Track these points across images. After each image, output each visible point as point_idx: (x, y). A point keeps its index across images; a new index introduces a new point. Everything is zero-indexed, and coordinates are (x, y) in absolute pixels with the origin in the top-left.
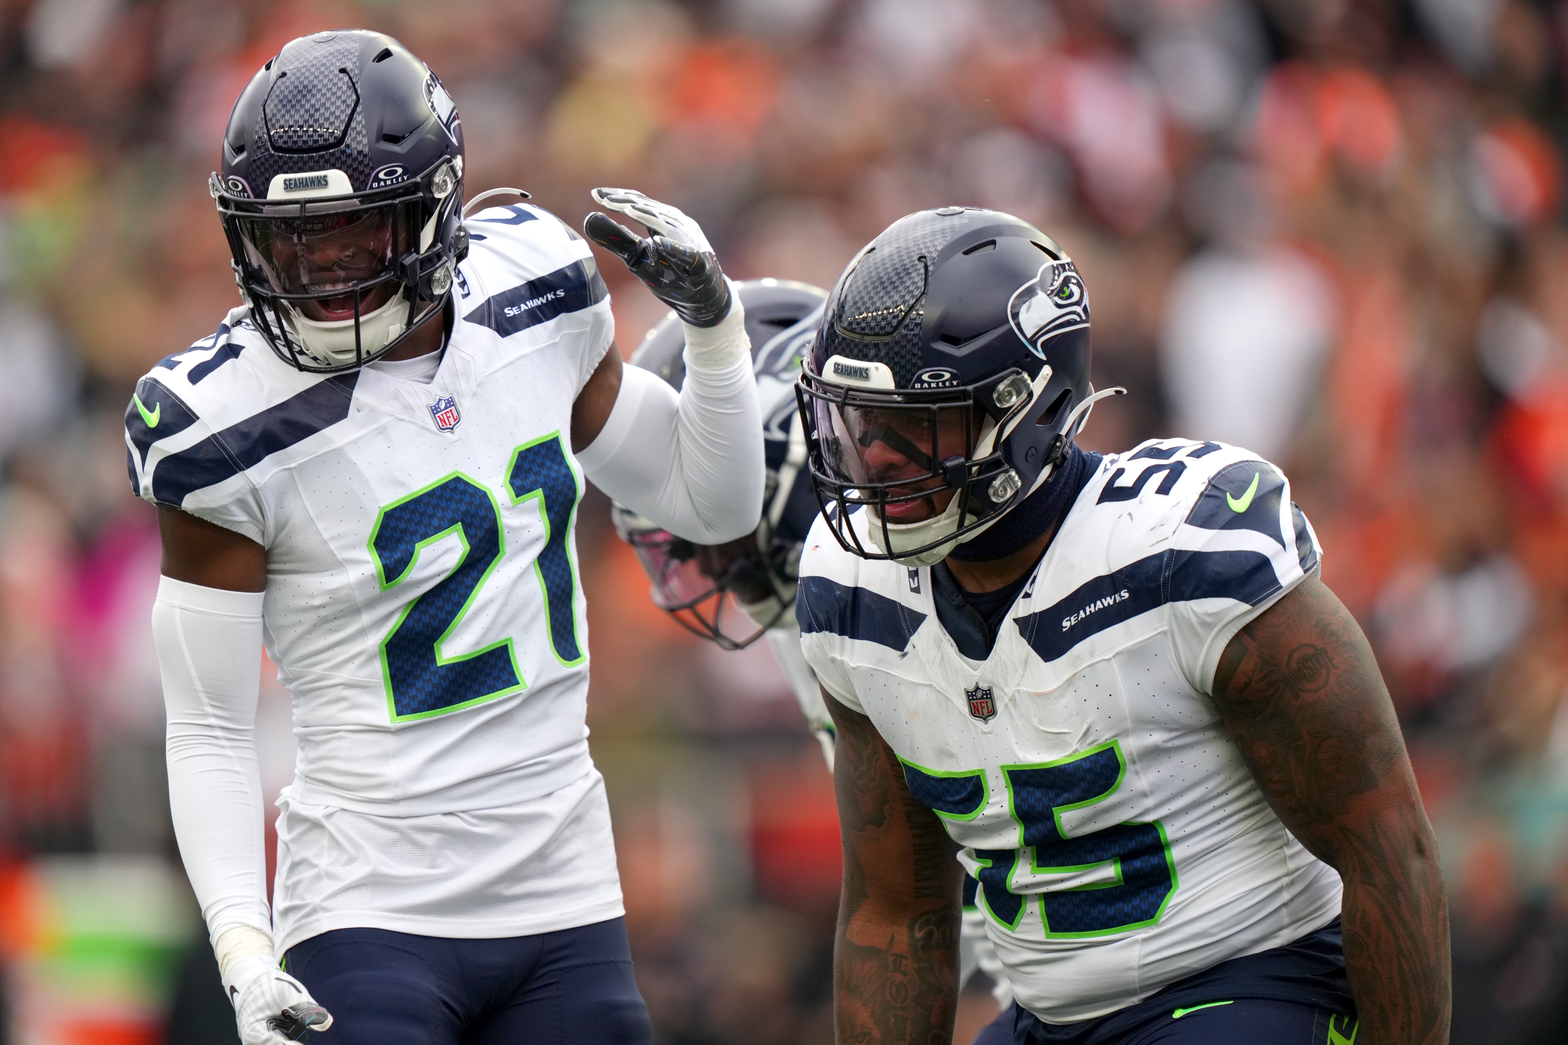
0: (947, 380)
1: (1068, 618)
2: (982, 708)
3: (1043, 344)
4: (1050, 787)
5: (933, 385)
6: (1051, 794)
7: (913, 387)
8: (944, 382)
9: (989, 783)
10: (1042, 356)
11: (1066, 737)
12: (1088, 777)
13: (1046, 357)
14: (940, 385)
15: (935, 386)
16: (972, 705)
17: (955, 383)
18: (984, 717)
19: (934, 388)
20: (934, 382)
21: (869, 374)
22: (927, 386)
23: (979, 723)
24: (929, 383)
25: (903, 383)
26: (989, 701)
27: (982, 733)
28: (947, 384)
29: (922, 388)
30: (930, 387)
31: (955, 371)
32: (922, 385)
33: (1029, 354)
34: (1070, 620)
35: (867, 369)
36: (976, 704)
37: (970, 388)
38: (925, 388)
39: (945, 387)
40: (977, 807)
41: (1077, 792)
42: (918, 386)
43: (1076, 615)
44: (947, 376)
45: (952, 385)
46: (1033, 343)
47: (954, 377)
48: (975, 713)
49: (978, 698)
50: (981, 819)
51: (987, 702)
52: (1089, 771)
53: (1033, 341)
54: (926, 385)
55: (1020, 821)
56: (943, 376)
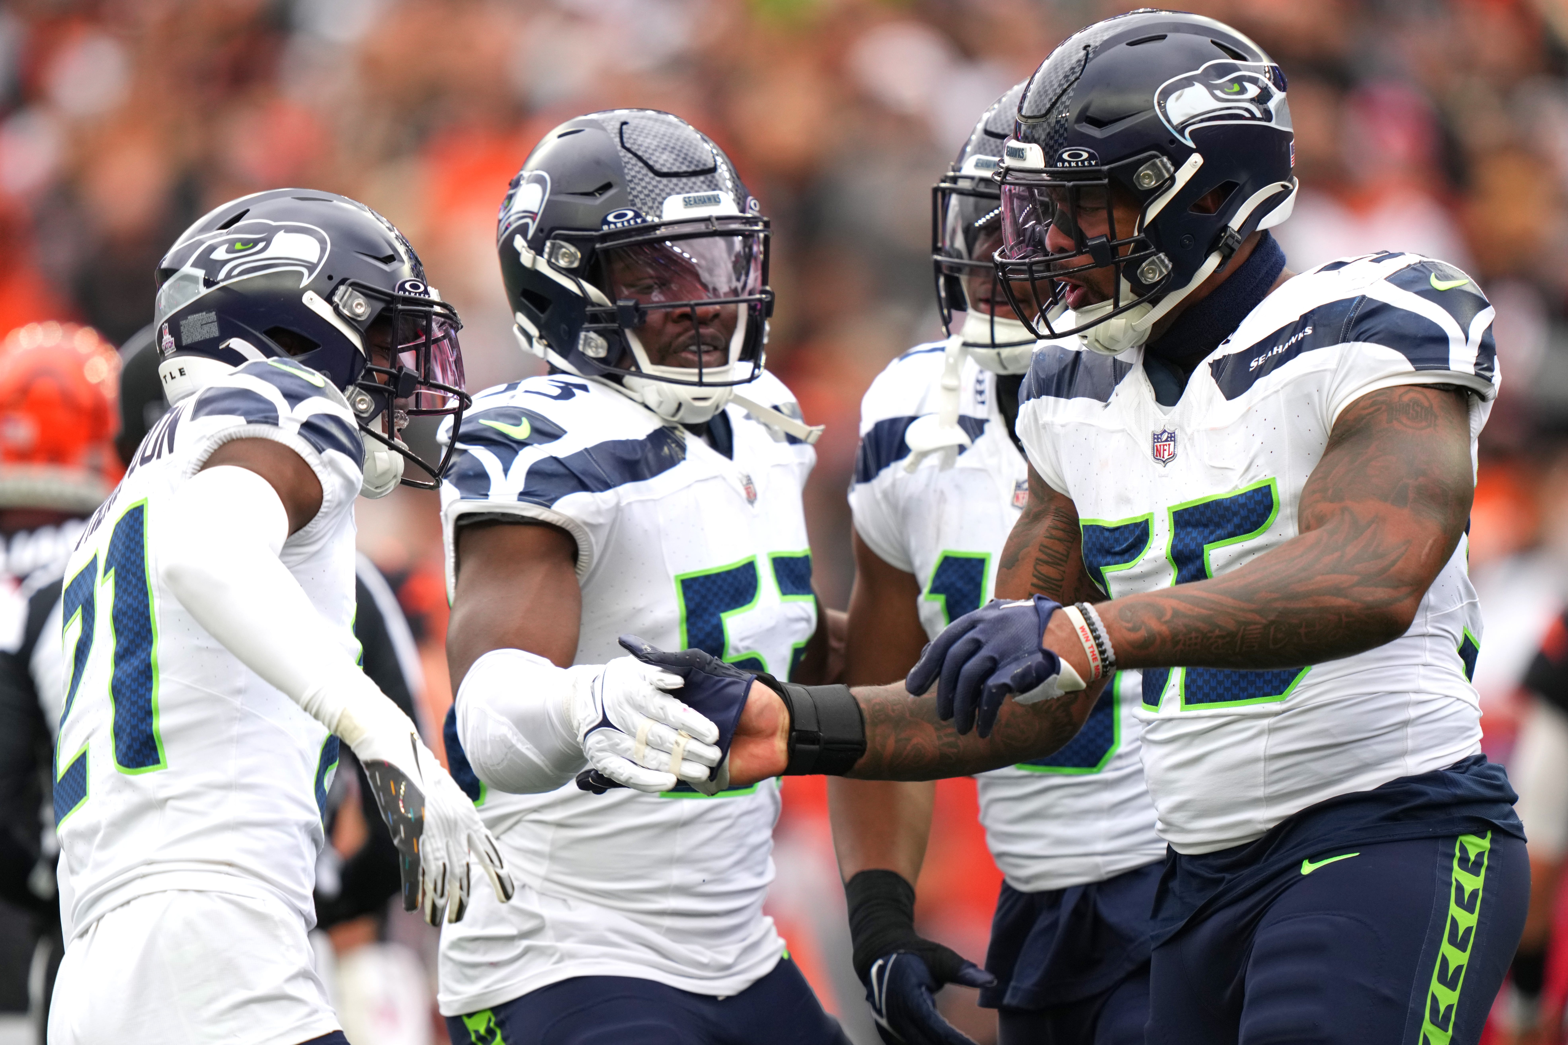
0: (1086, 160)
1: (1257, 359)
2: (1164, 450)
3: (1191, 133)
4: (1206, 526)
5: (1073, 164)
6: (1207, 532)
7: (1056, 166)
8: (1083, 162)
9: (1155, 527)
10: (1191, 144)
11: (1230, 473)
12: (1242, 512)
13: (1196, 145)
14: (1080, 164)
15: (1075, 165)
16: (1155, 448)
17: (1093, 163)
18: (1164, 460)
19: (1074, 167)
20: (1074, 162)
21: (1024, 154)
22: (1068, 165)
23: (1159, 466)
24: (1069, 162)
25: (1051, 162)
26: (1172, 443)
27: (1159, 477)
28: (1086, 163)
29: (1063, 166)
30: (1070, 166)
31: (1091, 151)
32: (1063, 165)
33: (1174, 140)
34: (1258, 361)
35: (1023, 149)
36: (1159, 447)
37: (1106, 168)
38: (1066, 167)
39: (1084, 166)
40: (1140, 553)
41: (1230, 528)
42: (1060, 164)
43: (1265, 355)
44: (1085, 155)
45: (1090, 165)
46: (1181, 132)
47: (1091, 157)
48: (1157, 456)
49: (1163, 440)
50: (1141, 565)
51: (1169, 445)
52: (1243, 506)
53: (1181, 130)
54: (1066, 164)
55: (1175, 565)
56: (1081, 156)
